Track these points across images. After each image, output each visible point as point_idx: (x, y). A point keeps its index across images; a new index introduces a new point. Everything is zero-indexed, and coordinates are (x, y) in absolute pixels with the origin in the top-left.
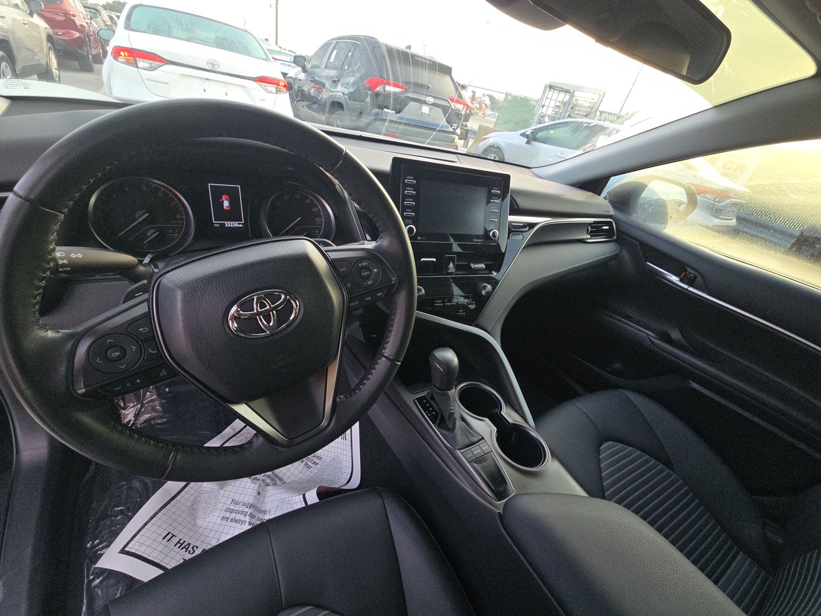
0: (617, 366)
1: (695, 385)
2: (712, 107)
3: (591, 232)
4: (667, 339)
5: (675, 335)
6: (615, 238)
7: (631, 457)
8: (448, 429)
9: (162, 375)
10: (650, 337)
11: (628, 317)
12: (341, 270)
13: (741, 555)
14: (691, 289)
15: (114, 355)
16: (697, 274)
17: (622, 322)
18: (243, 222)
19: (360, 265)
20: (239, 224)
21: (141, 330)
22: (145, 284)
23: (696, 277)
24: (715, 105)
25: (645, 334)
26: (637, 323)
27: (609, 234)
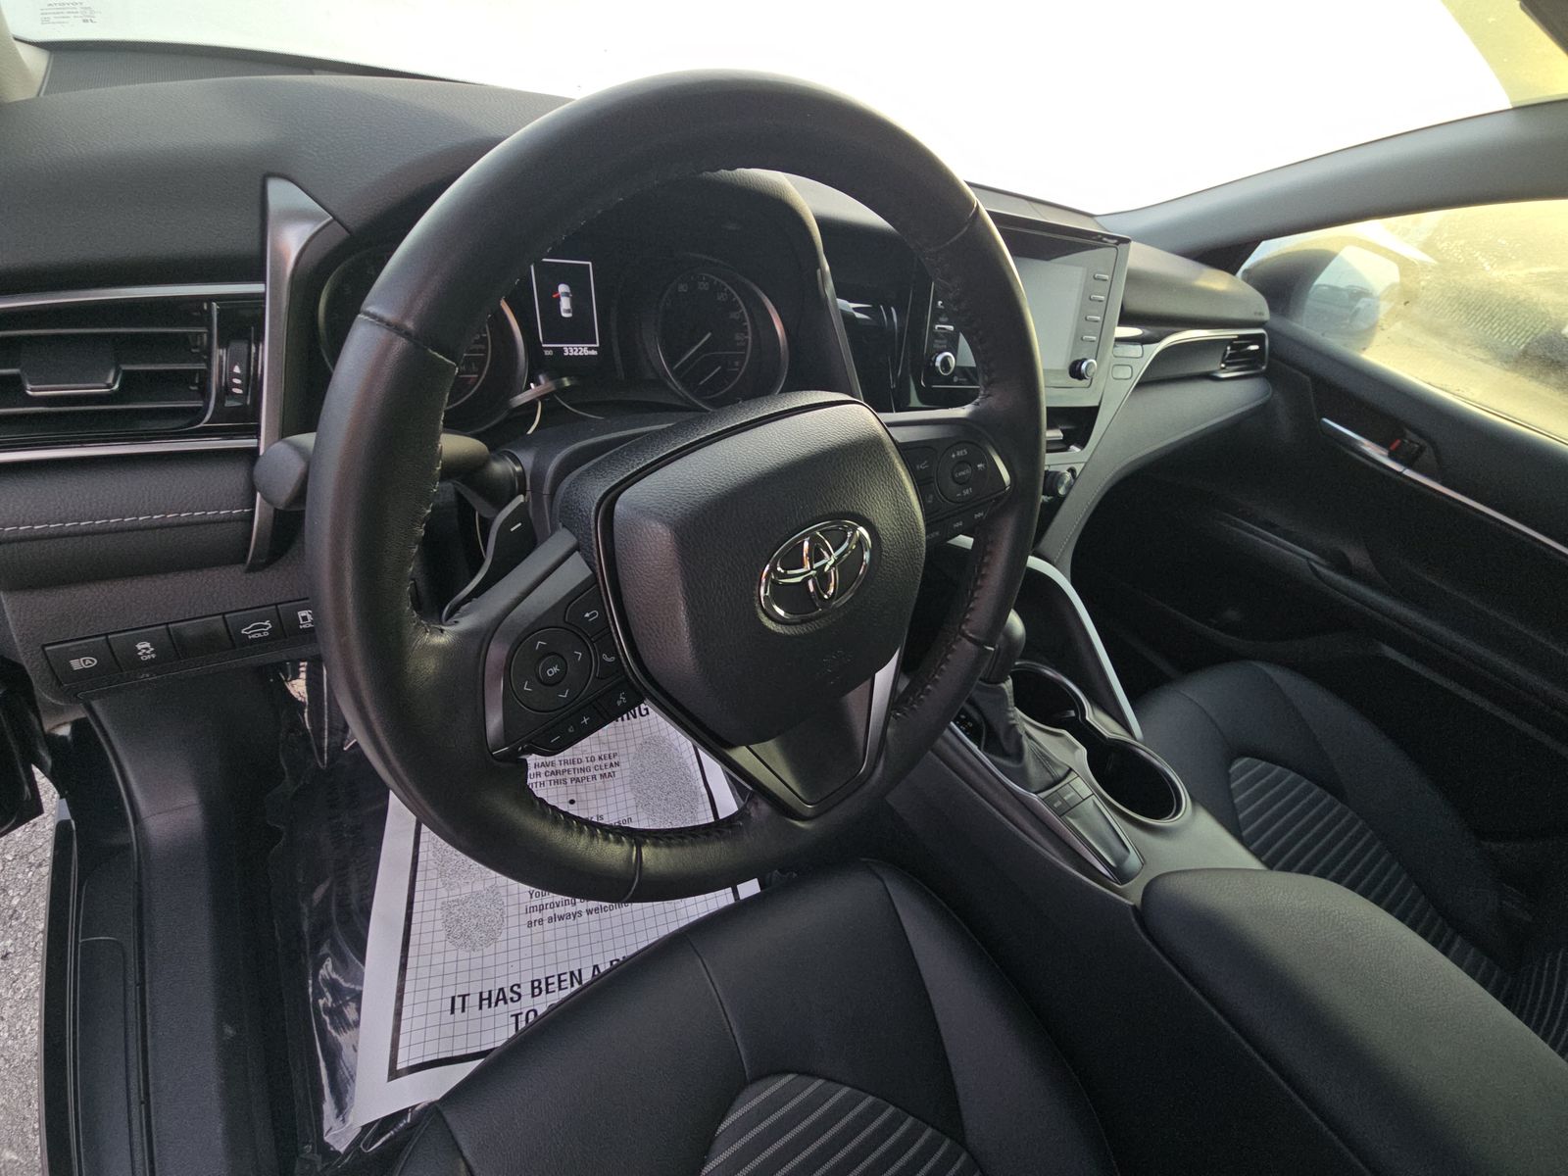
0: (1232, 615)
1: (1390, 652)
2: (1511, 107)
3: (1231, 356)
4: (1342, 565)
5: (1357, 556)
6: (1264, 368)
7: (1284, 783)
8: (1005, 755)
9: (619, 703)
10: (1313, 564)
11: (1270, 526)
12: (918, 467)
13: (1459, 939)
14: (1408, 473)
15: (550, 672)
16: (1422, 442)
17: (1258, 535)
18: (598, 345)
19: (953, 456)
20: (590, 349)
21: (587, 615)
22: (522, 503)
23: (1421, 449)
24: (1518, 105)
25: (1299, 556)
26: (1287, 535)
27: (1251, 361)
